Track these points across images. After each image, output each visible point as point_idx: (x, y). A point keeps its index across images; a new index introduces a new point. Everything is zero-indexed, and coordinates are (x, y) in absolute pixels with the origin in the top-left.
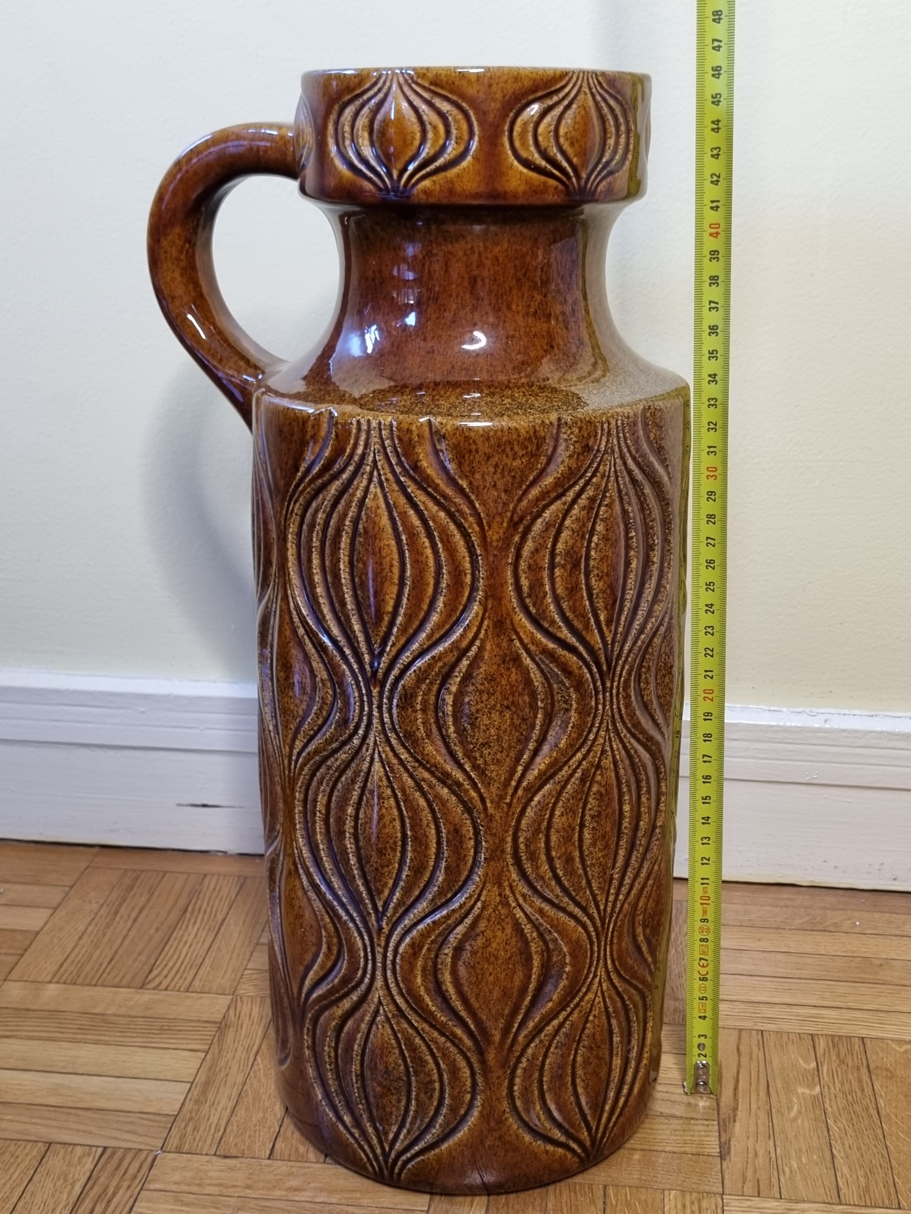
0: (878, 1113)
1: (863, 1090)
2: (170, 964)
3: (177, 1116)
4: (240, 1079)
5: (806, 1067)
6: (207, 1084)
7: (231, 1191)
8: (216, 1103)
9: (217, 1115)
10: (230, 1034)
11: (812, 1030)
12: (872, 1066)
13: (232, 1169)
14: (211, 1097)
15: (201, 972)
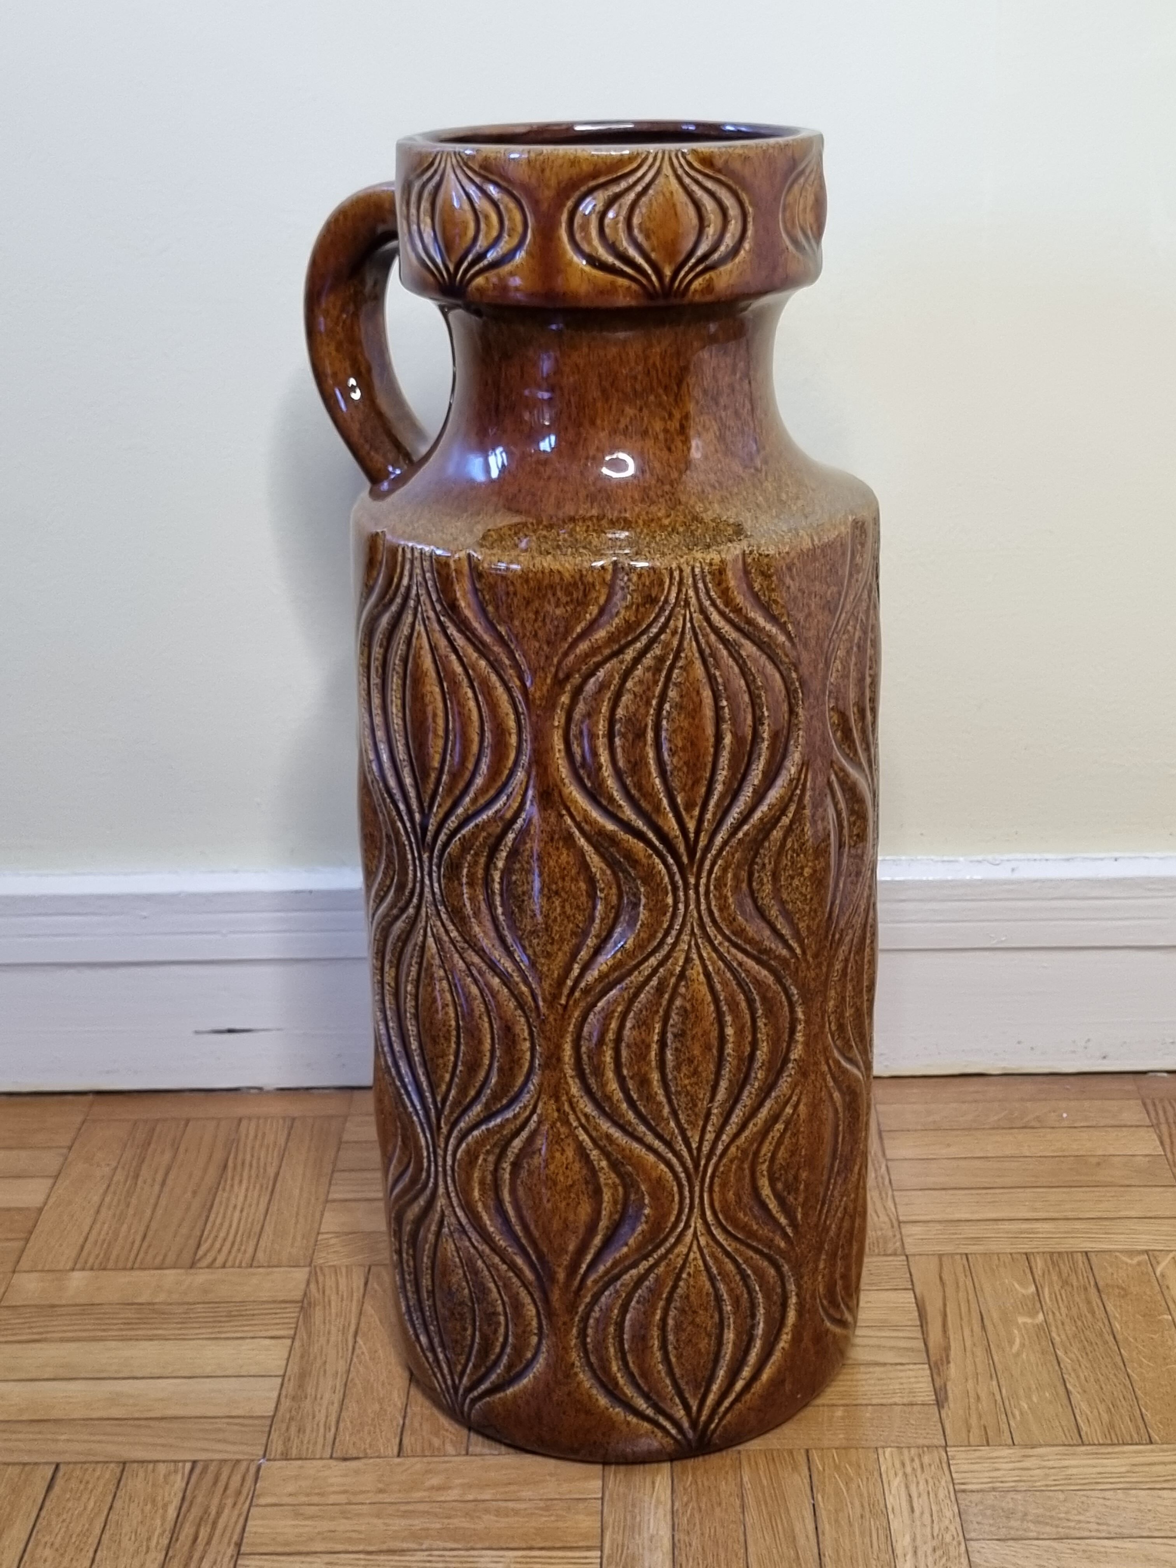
0: (1115, 1338)
1: (1093, 1313)
2: (222, 1235)
3: (274, 1416)
4: (342, 1366)
5: (1024, 1291)
6: (303, 1376)
7: (360, 1498)
8: (319, 1396)
9: (323, 1411)
10: (318, 1314)
11: (1026, 1247)
12: (1101, 1284)
13: (357, 1472)
14: (310, 1390)
15: (262, 1243)
